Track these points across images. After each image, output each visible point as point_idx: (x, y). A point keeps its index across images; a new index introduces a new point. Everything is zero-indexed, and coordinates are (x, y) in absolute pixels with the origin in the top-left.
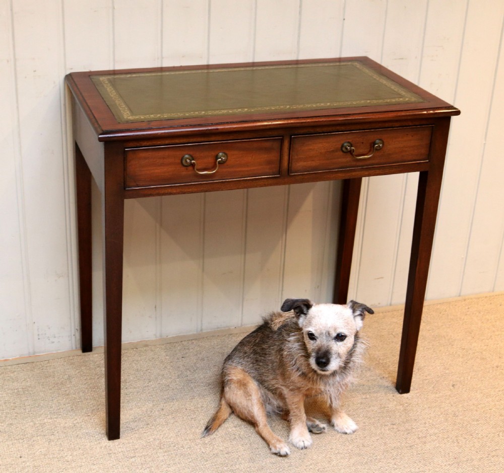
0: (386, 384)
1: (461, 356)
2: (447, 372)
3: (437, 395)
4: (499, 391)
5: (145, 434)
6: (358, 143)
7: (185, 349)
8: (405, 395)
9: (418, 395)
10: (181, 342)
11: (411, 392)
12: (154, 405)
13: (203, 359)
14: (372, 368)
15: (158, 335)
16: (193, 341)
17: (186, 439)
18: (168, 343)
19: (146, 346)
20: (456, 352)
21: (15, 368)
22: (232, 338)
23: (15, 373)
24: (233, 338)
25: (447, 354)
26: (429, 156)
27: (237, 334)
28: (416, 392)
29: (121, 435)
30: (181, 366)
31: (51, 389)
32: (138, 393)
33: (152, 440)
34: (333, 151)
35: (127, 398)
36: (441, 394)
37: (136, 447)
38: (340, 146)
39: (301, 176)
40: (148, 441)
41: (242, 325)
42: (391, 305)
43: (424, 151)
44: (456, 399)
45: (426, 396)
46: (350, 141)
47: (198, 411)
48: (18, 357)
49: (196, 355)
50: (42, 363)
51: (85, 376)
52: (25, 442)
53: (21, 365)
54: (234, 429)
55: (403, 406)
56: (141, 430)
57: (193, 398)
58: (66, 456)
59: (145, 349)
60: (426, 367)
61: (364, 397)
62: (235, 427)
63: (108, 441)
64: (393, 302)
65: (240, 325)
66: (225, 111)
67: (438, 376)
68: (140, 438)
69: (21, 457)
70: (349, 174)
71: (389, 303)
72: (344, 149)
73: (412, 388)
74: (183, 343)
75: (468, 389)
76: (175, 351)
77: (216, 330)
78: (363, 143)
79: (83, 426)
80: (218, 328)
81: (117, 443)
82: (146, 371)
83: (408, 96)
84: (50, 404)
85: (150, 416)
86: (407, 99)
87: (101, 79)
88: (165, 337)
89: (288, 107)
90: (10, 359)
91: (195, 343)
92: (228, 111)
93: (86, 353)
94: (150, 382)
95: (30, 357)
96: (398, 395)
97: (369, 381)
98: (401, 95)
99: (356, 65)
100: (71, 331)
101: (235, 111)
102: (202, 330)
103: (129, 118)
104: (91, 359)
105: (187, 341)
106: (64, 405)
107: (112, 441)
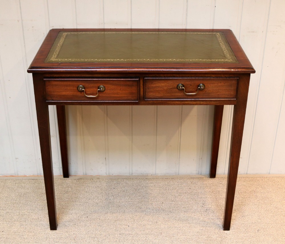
0: (219, 223)
1: (273, 212)
2: (259, 221)
3: (245, 235)
5: (71, 230)
6: (188, 85)
7: (118, 183)
8: (226, 232)
9: (234, 233)
10: (118, 179)
11: (230, 230)
12: (84, 214)
13: (124, 191)
14: (215, 212)
15: (108, 173)
16: (125, 180)
17: (90, 237)
18: (110, 179)
19: (98, 178)
20: (271, 209)
21: (26, 181)
24: (147, 181)
26: (236, 96)
27: (150, 179)
28: (234, 231)
29: (58, 229)
30: (110, 193)
31: (37, 196)
32: (80, 205)
33: (73, 234)
34: (172, 88)
35: (73, 207)
36: (247, 235)
37: (62, 237)
38: (176, 86)
39: (152, 101)
40: (70, 234)
41: (155, 174)
42: (247, 174)
43: (233, 93)
44: (256, 239)
45: (238, 235)
46: (183, 83)
47: (105, 221)
48: (32, 175)
49: (122, 188)
51: (58, 191)
52: (10, 223)
53: (30, 180)
54: (119, 235)
55: (221, 239)
56: (70, 227)
57: (107, 213)
58: (25, 235)
59: (97, 180)
60: (248, 216)
61: (201, 229)
62: (120, 234)
63: (50, 230)
64: (248, 173)
65: (154, 174)
66: (109, 60)
67: (252, 222)
68: (67, 232)
69: (3, 232)
70: (183, 103)
71: (246, 172)
72: (178, 88)
73: (231, 228)
74: (119, 180)
75: (266, 234)
76: (112, 184)
77: (140, 175)
78: (191, 85)
79: (42, 219)
80: (142, 174)
82: (91, 193)
83: (229, 58)
84: (33, 204)
85: (79, 220)
86: (226, 60)
87: (64, 34)
88: (111, 175)
89: (149, 59)
90: (28, 175)
91: (125, 181)
92: (111, 60)
93: (65, 178)
94: (89, 200)
95: (38, 176)
96: (222, 230)
97: (209, 219)
98: (225, 57)
99: (217, 35)
100: (60, 165)
101: (116, 60)
102: (132, 174)
103: (53, 60)
104: (66, 182)
105: (122, 179)
106: (40, 206)
107: (52, 231)
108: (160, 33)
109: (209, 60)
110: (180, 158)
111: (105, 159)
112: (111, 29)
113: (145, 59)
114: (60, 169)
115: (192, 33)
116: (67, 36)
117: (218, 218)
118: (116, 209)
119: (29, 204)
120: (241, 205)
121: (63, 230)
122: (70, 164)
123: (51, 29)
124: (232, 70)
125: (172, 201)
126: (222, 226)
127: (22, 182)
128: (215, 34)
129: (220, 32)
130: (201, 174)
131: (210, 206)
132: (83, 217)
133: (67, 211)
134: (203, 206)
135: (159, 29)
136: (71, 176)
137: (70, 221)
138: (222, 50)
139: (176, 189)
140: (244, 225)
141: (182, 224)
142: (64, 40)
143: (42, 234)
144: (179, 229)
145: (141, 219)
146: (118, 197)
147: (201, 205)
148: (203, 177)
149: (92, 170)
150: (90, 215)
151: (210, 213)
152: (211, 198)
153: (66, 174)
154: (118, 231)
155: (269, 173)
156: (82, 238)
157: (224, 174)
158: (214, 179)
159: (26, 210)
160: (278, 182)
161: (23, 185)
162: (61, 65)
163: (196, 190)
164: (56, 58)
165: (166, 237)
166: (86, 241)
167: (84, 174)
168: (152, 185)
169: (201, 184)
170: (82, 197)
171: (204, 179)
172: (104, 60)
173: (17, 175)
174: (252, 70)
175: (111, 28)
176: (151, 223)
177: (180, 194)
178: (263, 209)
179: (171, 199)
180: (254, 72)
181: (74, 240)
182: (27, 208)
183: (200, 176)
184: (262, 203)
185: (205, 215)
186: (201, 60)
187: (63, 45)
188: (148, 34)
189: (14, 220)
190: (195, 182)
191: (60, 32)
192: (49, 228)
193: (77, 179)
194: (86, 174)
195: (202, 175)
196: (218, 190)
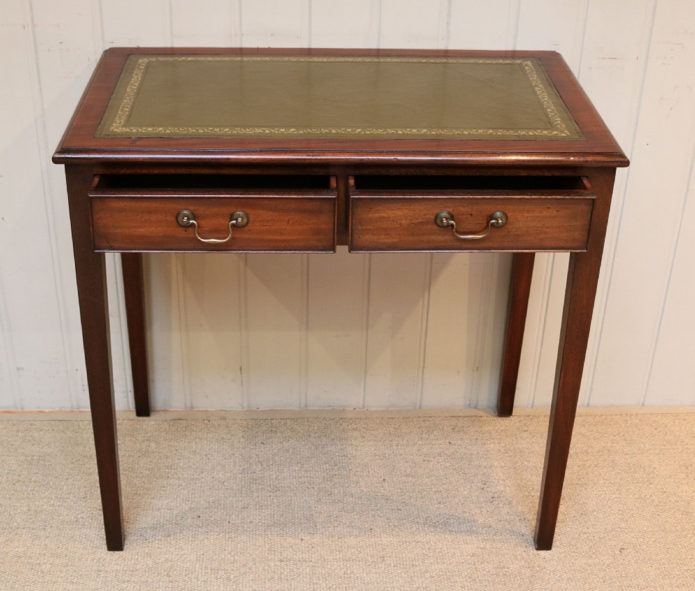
0: (524, 530)
1: (656, 502)
2: (623, 525)
3: (590, 561)
4: (687, 571)
5: (158, 550)
7: (271, 431)
8: (543, 553)
9: (562, 556)
10: (272, 419)
11: (553, 548)
12: (191, 509)
13: (287, 451)
14: (515, 502)
15: (245, 404)
16: (288, 421)
17: (206, 567)
18: (253, 419)
19: (224, 418)
20: (651, 495)
21: (44, 425)
22: (341, 425)
23: (42, 433)
24: (344, 424)
25: (637, 496)
27: (351, 419)
29: (125, 547)
30: (254, 455)
31: (73, 463)
32: (179, 486)
33: (163, 559)
35: (162, 492)
36: (596, 561)
37: (138, 567)
40: (158, 561)
41: (364, 407)
42: (588, 405)
44: (616, 571)
45: (573, 561)
47: (244, 527)
48: (57, 409)
49: (282, 443)
50: (81, 423)
51: (124, 450)
52: (5, 534)
53: (52, 422)
54: (279, 563)
55: (531, 570)
56: (157, 542)
57: (246, 506)
58: (45, 564)
59: (219, 423)
60: (595, 513)
61: (482, 545)
62: (281, 561)
63: (107, 551)
64: (592, 403)
65: (361, 406)
67: (606, 529)
68: (149, 555)
73: (554, 544)
74: (274, 421)
75: (641, 559)
76: (257, 432)
77: (326, 408)
79: (86, 524)
80: (329, 406)
81: (117, 557)
82: (206, 455)
83: (561, 126)
84: (63, 484)
85: (178, 524)
86: (555, 132)
87: (140, 61)
88: (255, 409)
89: (359, 130)
90: (47, 410)
91: (288, 424)
92: (264, 131)
93: (141, 418)
94: (202, 473)
95: (72, 411)
96: (533, 551)
97: (500, 521)
98: (550, 125)
99: (527, 65)
100: (126, 386)
101: (275, 131)
102: (306, 406)
103: (116, 130)
104: (144, 427)
105: (281, 419)
106: (79, 488)
107: (112, 552)
108: (382, 60)
109: (511, 132)
110: (424, 368)
111: (241, 369)
112: (258, 49)
113: (350, 130)
114: (127, 394)
115: (461, 61)
116: (148, 66)
117: (522, 518)
118: (270, 496)
119: (51, 484)
120: (577, 484)
121: (140, 551)
122: (153, 381)
123: (107, 47)
124: (572, 158)
125: (408, 475)
126: (532, 539)
127: (35, 427)
128: (520, 65)
129: (532, 57)
130: (476, 407)
131: (502, 488)
132: (188, 518)
133: (149, 500)
134: (483, 489)
135: (378, 50)
136: (154, 411)
137: (156, 528)
138: (542, 105)
139: (415, 444)
140: (585, 536)
141: (433, 534)
142: (143, 78)
143: (87, 560)
144: (427, 546)
145: (332, 520)
146: (272, 465)
147: (480, 485)
148: (481, 413)
149: (207, 397)
150: (206, 513)
151: (501, 505)
152: (502, 467)
153: (143, 407)
154: (276, 554)
155: (643, 405)
156: (186, 570)
157: (532, 406)
158: (509, 418)
159: (45, 500)
160: (666, 427)
161: (36, 435)
162: (138, 143)
163: (466, 448)
164: (123, 126)
165: (394, 567)
166: (197, 578)
167: (186, 407)
168: (355, 434)
169: (476, 431)
170: (185, 466)
171: (485, 418)
172: (248, 130)
173: (20, 410)
174: (621, 159)
175: (260, 47)
176: (356, 532)
177: (426, 458)
178: (631, 496)
179: (405, 471)
180: (626, 163)
181: (168, 575)
182: (47, 494)
183: (474, 412)
184: (628, 479)
185: (490, 510)
186: (491, 131)
187: (139, 89)
188: (352, 62)
189: (15, 524)
190: (463, 427)
191: (130, 57)
192: (105, 547)
193: (170, 421)
194: (192, 407)
195: (479, 409)
196: (520, 446)
